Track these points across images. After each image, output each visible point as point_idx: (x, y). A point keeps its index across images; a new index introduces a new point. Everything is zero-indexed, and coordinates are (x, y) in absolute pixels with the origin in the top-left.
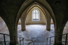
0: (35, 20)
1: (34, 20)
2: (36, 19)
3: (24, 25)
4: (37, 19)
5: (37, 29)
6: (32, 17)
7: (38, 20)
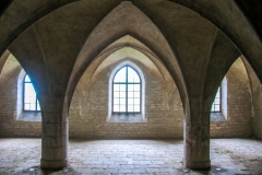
0: (123, 117)
1: (117, 119)
2: (127, 114)
3: (55, 138)
4: (134, 114)
5: (130, 162)
6: (107, 100)
7: (136, 119)
